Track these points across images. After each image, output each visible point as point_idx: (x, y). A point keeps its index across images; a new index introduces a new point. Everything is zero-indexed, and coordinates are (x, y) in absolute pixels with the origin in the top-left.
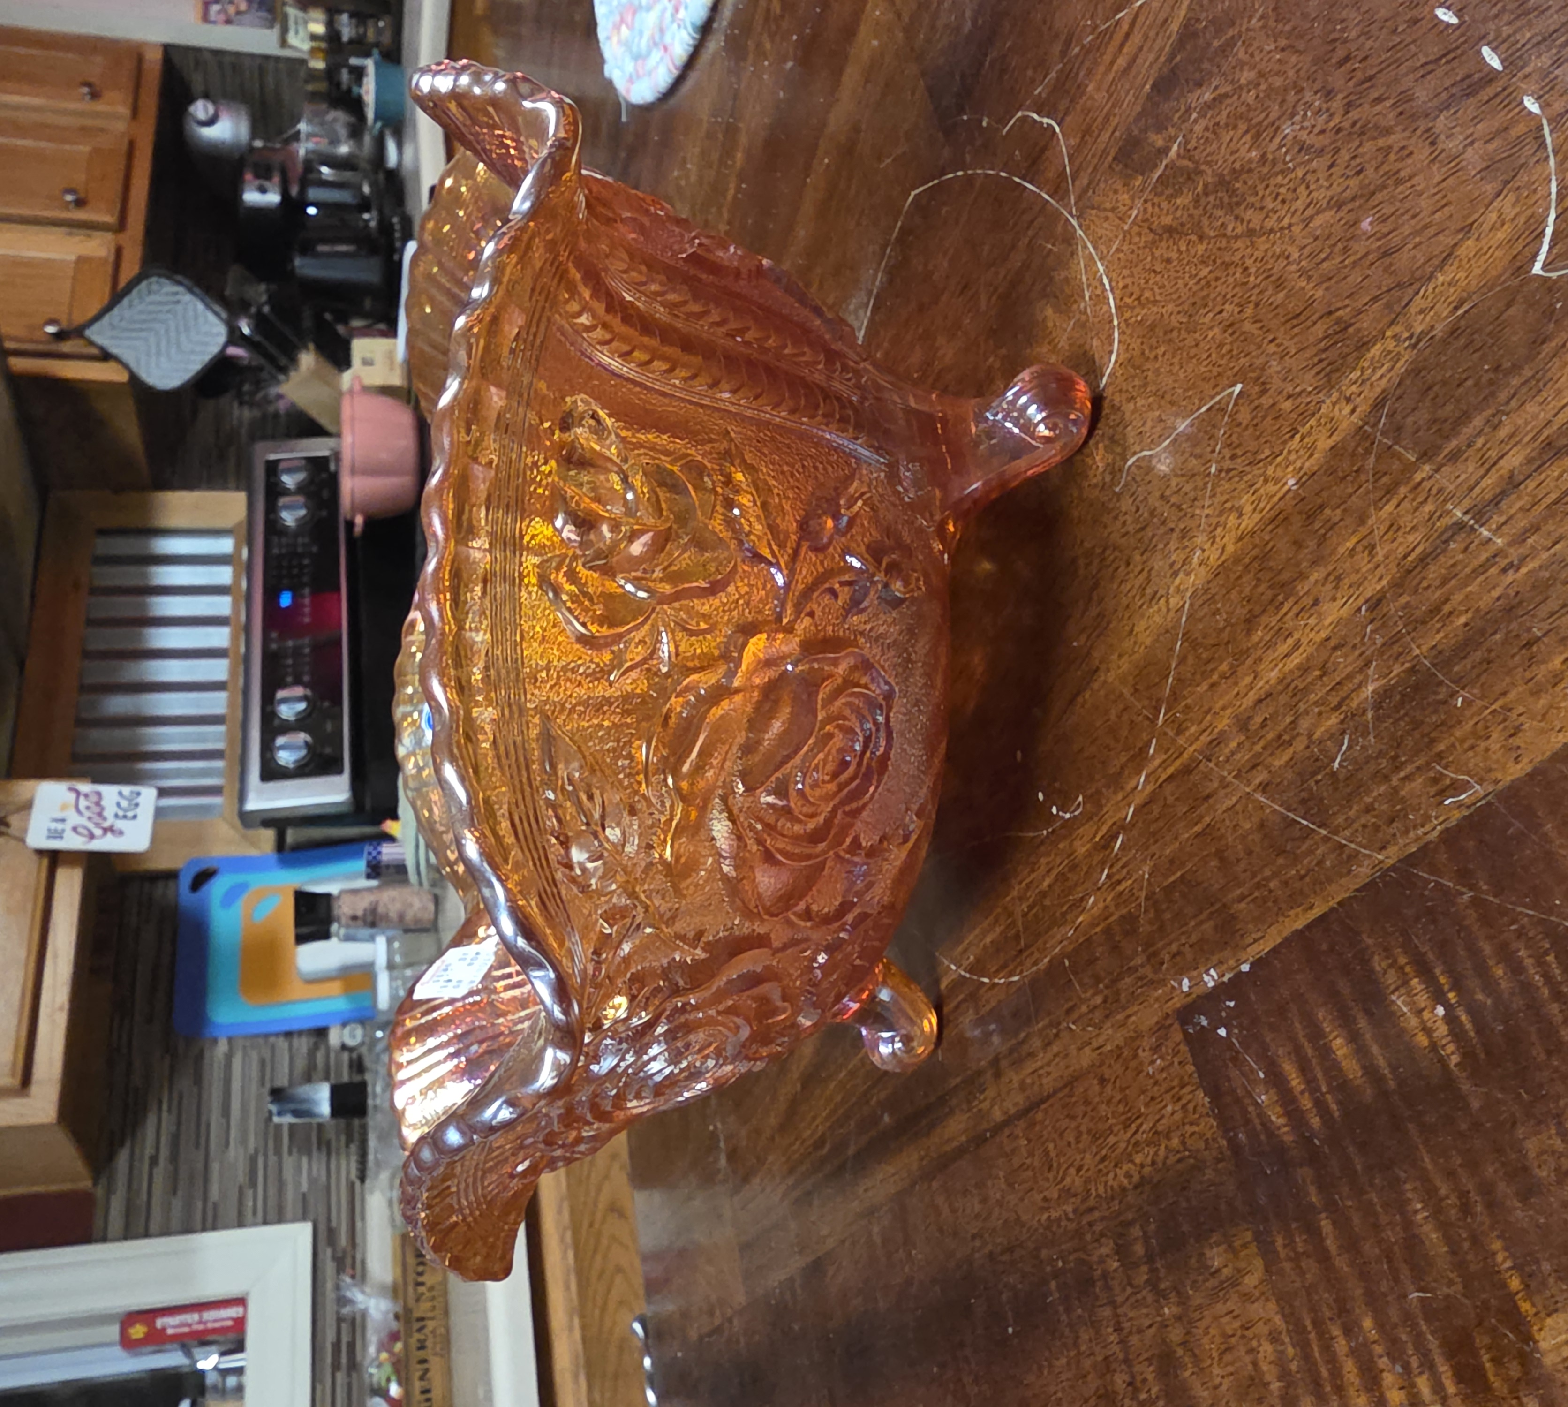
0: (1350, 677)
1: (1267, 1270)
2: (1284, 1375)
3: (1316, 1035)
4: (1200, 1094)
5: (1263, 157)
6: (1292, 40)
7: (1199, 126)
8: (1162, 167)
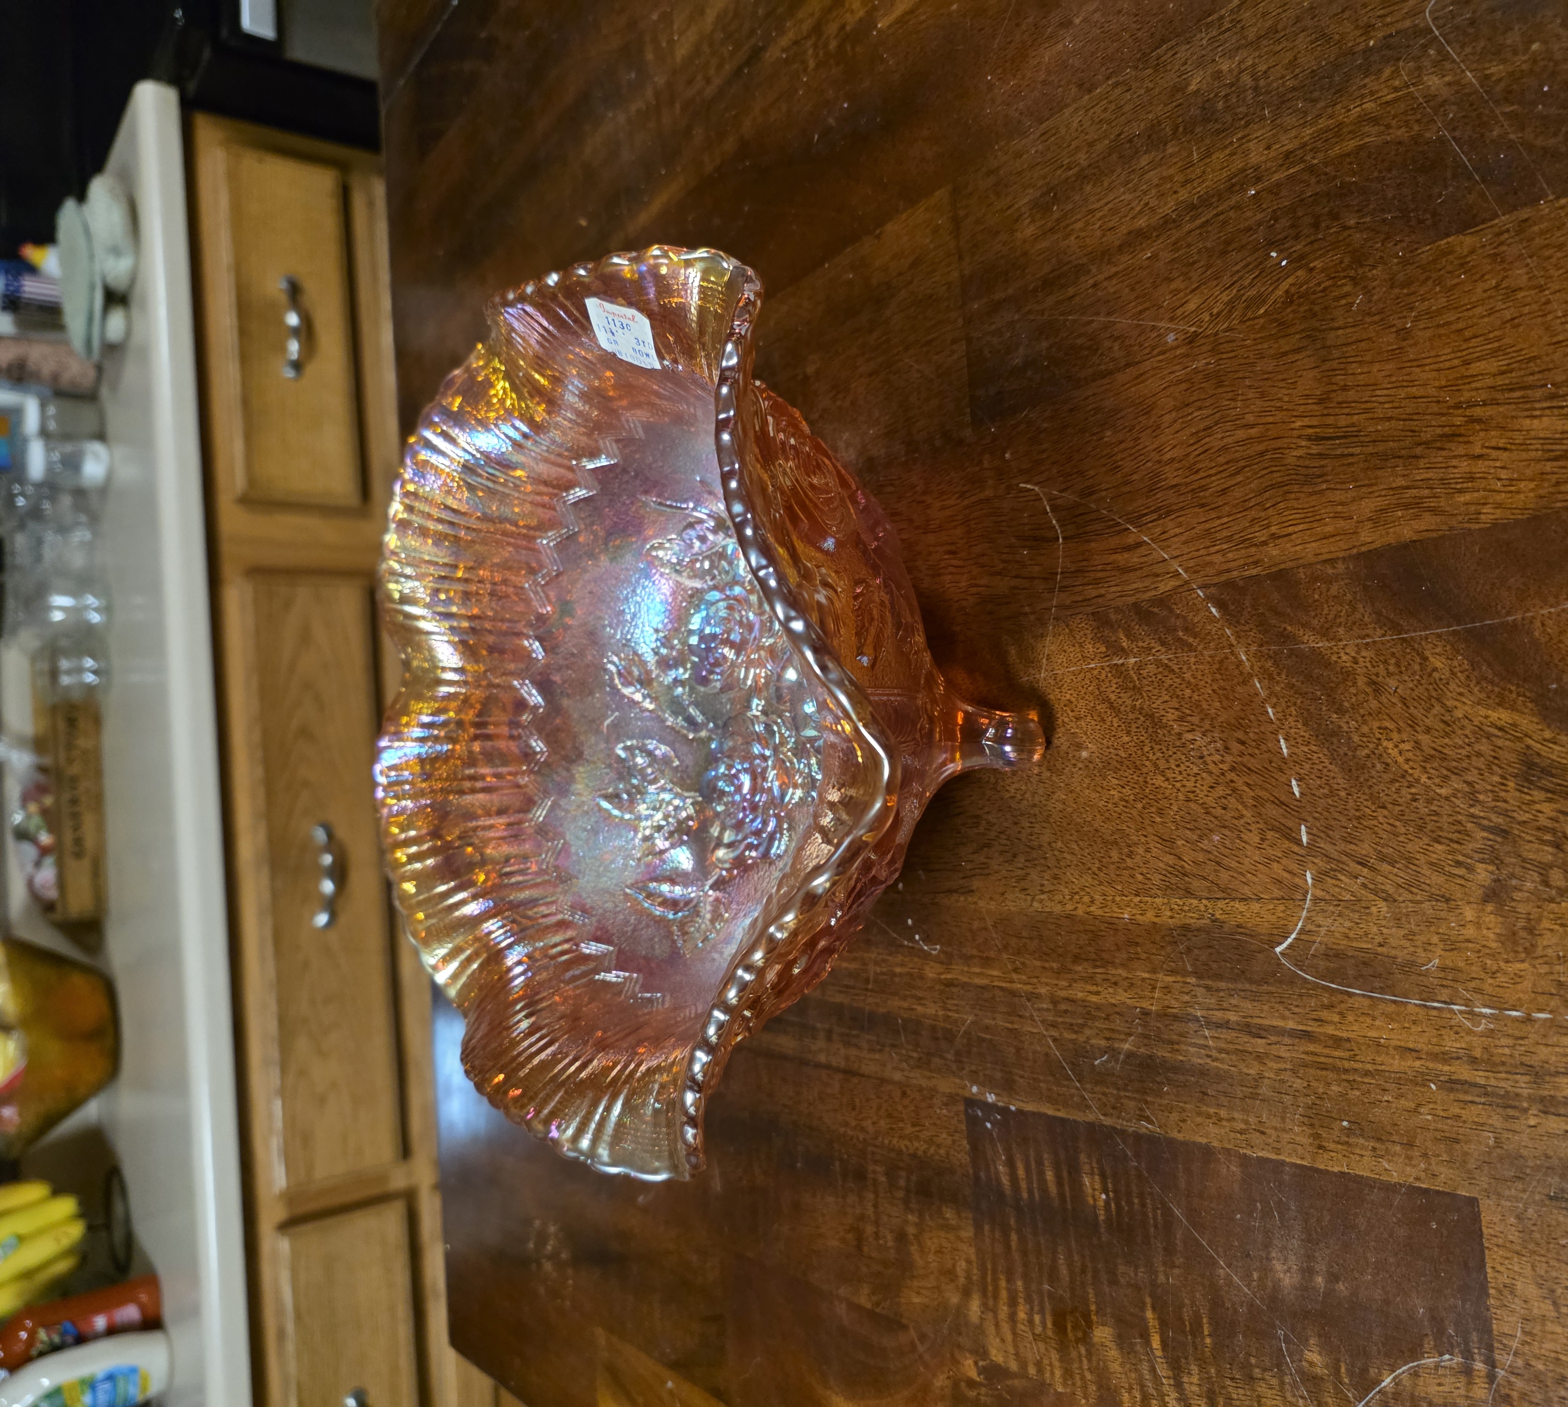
0: (1119, 1032)
1: (976, 1235)
2: (968, 1278)
3: (1040, 1163)
4: (965, 1142)
5: (1180, 735)
6: (1221, 692)
7: (1152, 668)
8: (1121, 661)
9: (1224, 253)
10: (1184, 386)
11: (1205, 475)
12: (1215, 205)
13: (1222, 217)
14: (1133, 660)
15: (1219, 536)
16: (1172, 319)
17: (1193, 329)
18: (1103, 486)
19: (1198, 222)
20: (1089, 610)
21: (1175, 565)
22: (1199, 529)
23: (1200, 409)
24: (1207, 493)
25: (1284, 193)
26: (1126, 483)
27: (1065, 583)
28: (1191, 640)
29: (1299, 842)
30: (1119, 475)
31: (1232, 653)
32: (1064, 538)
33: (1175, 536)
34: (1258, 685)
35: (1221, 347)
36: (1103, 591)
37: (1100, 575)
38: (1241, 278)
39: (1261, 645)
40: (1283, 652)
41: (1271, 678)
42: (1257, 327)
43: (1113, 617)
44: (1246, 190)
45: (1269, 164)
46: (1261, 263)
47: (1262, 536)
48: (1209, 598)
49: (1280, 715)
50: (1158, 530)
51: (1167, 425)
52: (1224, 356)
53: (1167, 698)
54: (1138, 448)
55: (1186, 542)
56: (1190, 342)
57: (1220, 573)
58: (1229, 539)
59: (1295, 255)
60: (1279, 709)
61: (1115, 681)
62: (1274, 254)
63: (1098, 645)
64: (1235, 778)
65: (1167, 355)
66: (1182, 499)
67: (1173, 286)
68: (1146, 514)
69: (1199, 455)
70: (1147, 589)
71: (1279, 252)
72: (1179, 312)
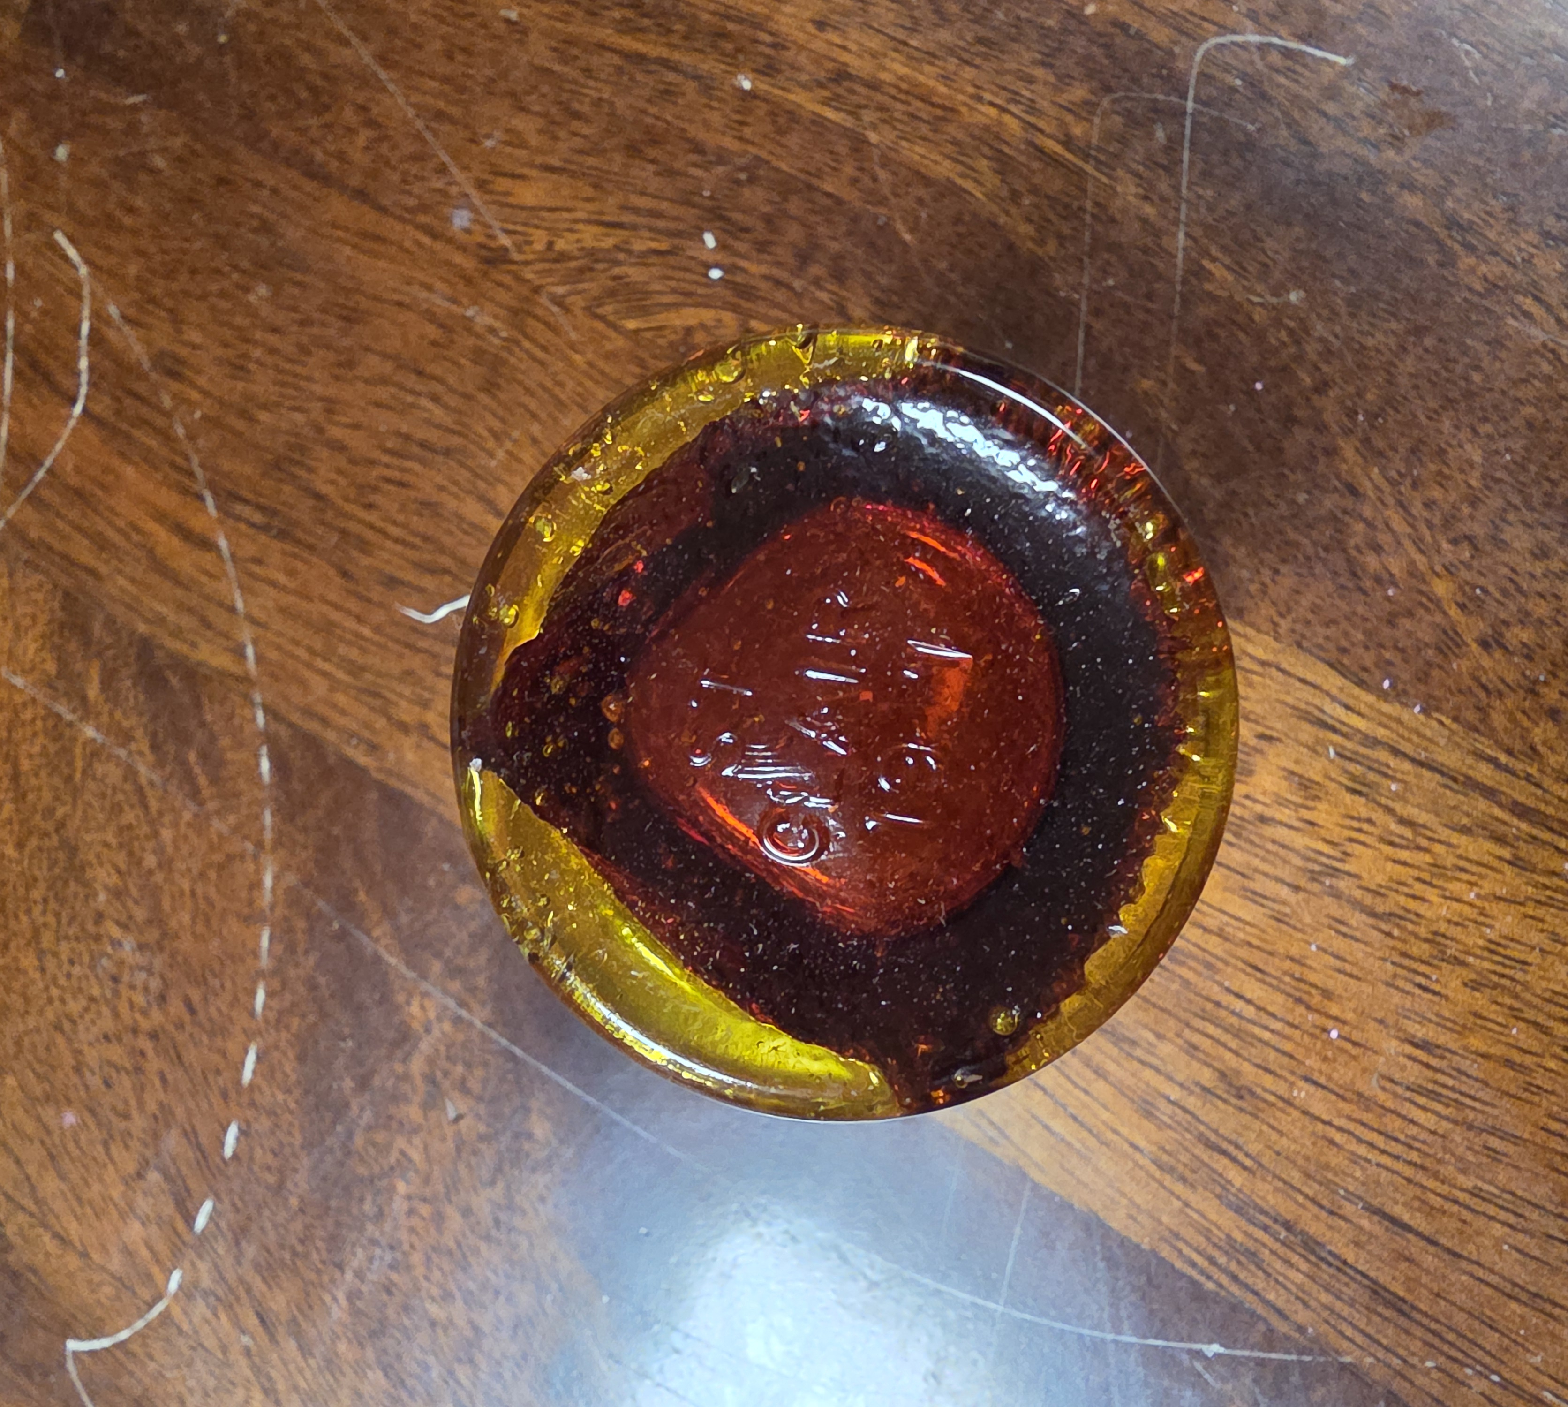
5: (99, 917)
6: (203, 905)
7: (113, 773)
8: (69, 717)
9: (633, 150)
10: (432, 332)
11: (380, 524)
12: (675, 39)
13: (671, 77)
14: (90, 732)
15: (342, 649)
16: (481, 185)
17: (505, 241)
18: (202, 381)
19: (628, 43)
20: (65, 581)
21: (246, 634)
22: (316, 609)
23: (435, 398)
24: (365, 561)
25: (793, 140)
26: (244, 414)
27: (46, 493)
28: (202, 781)
29: (190, 1220)
30: (240, 385)
31: (255, 858)
32: (85, 410)
33: (273, 584)
34: (265, 942)
35: (531, 322)
36: (104, 570)
37: (111, 534)
38: (634, 227)
39: (306, 885)
40: (330, 924)
41: (291, 949)
42: (609, 346)
43: (97, 628)
44: (738, 67)
45: (803, 59)
46: (678, 234)
47: (407, 712)
48: (270, 738)
49: (272, 1016)
50: (249, 550)
51: (367, 374)
52: (527, 344)
53: (114, 842)
54: (299, 369)
55: (283, 610)
56: (488, 261)
57: (308, 712)
58: (354, 670)
59: (739, 278)
60: (275, 1003)
61: (40, 740)
62: (710, 240)
63: (45, 654)
64: (150, 1053)
65: (438, 246)
66: (320, 530)
67: (520, 122)
68: (246, 502)
69: (388, 480)
70: (177, 633)
71: (722, 246)
72: (503, 184)
